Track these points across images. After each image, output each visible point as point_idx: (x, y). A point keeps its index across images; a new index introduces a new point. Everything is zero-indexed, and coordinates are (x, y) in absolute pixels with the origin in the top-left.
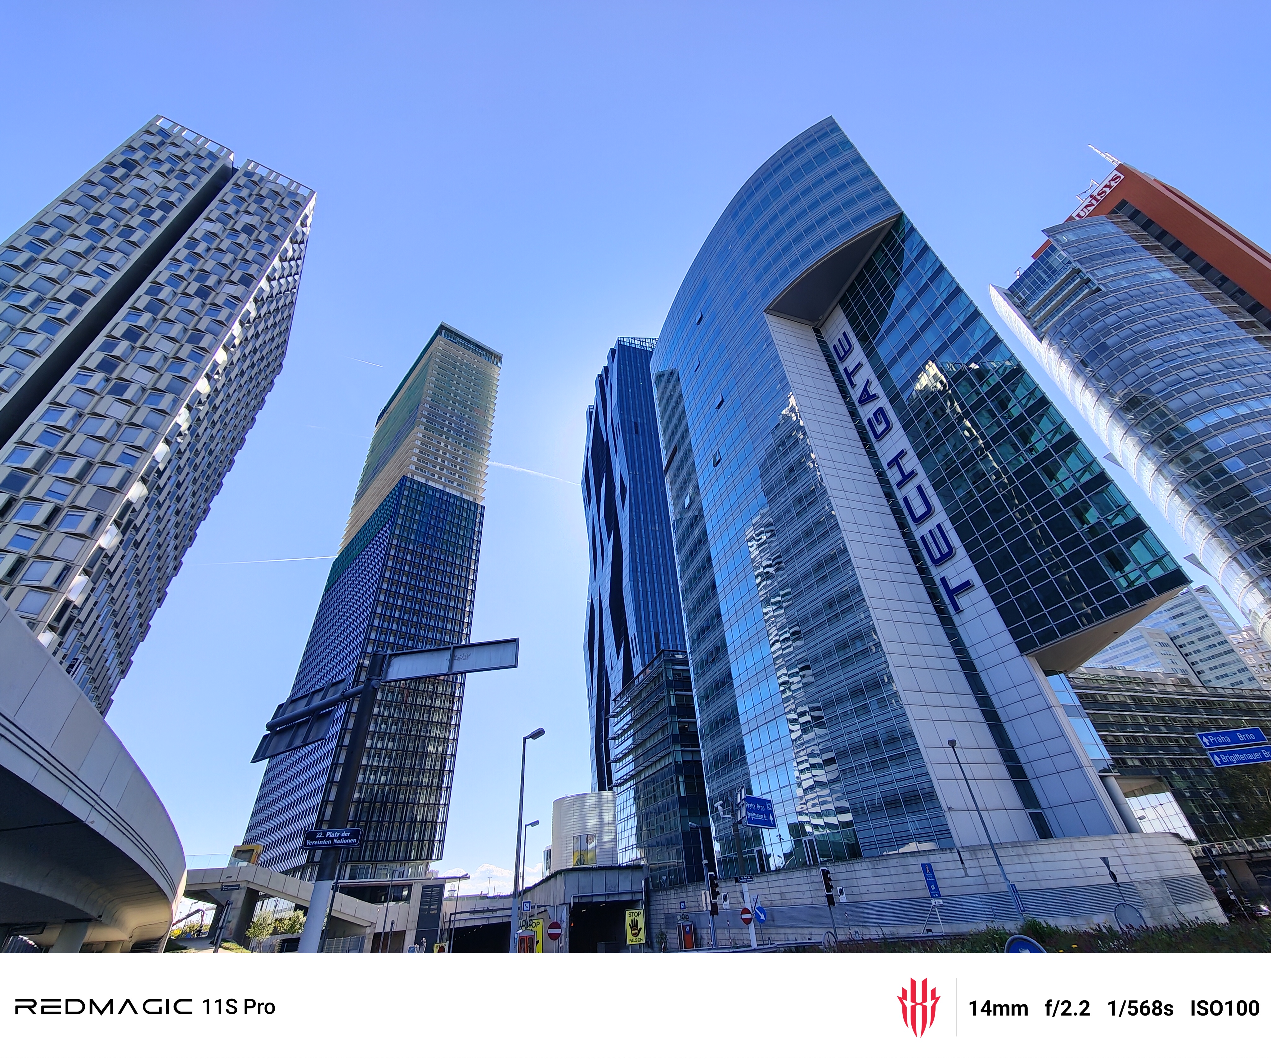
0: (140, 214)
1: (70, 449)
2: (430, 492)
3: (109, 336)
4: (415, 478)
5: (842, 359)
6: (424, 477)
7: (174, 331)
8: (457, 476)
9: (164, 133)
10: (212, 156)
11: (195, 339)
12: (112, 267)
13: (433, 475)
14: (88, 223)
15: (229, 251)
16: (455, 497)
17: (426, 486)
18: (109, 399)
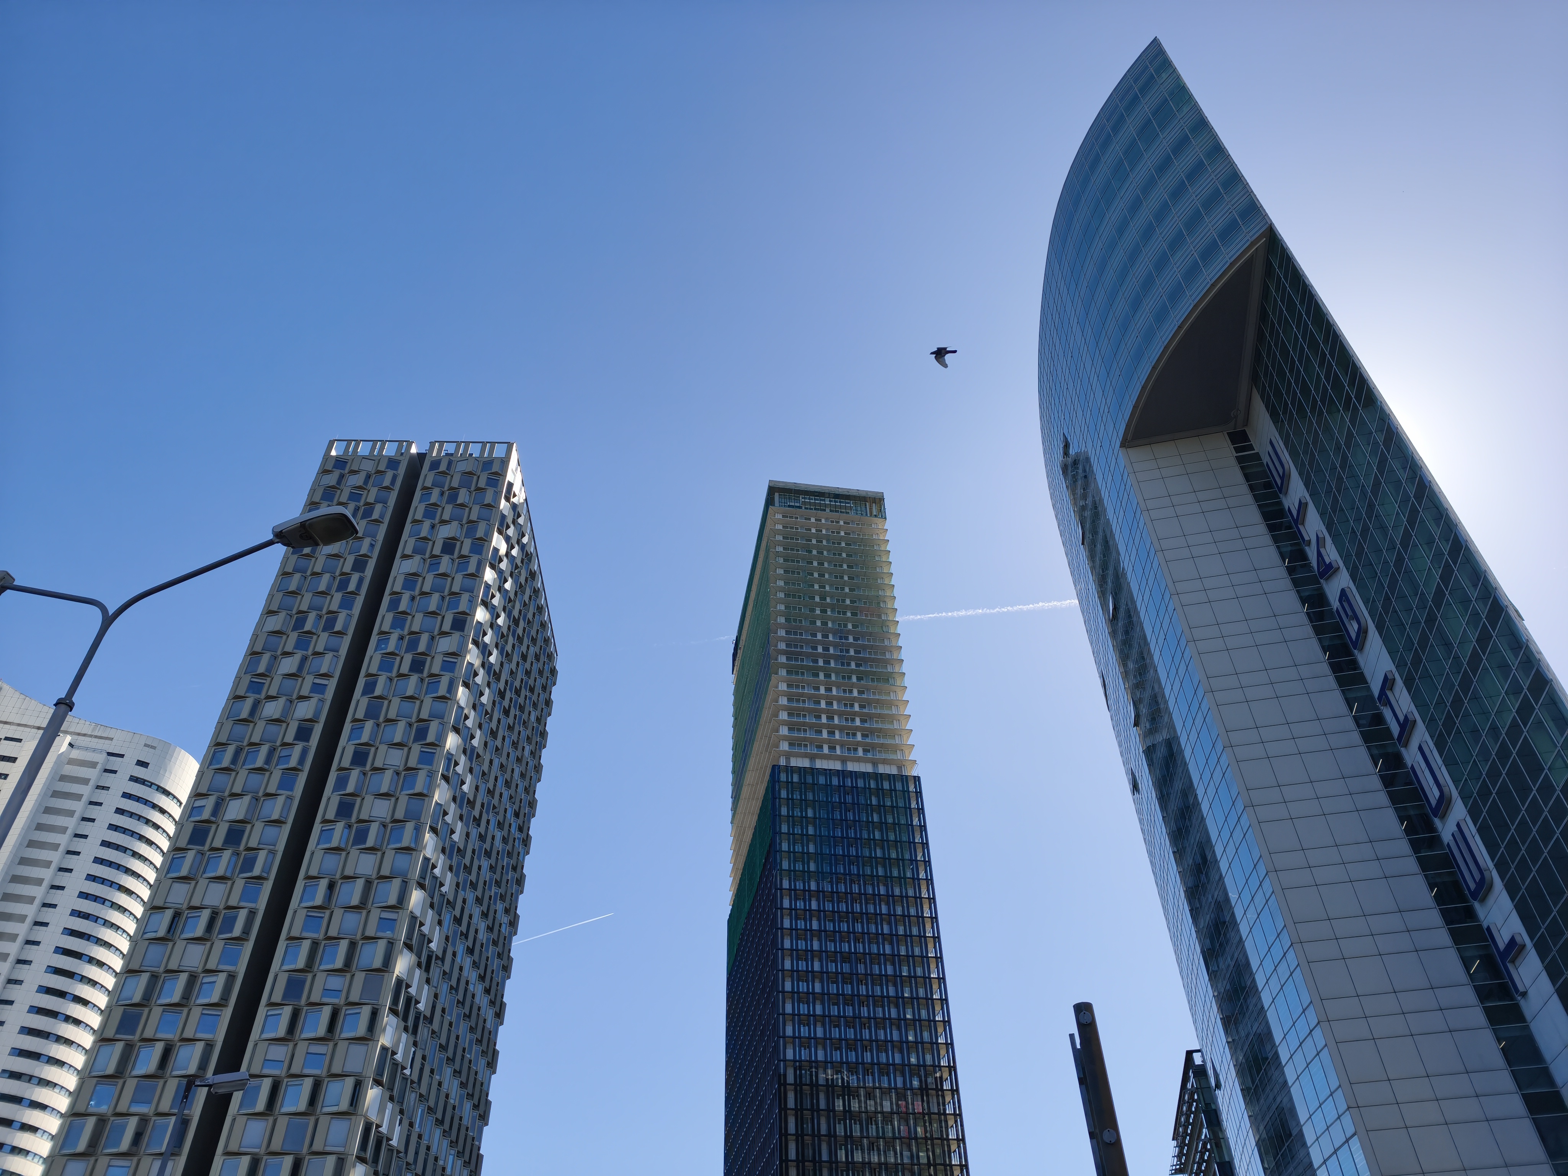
1: (333, 932)
3: (340, 769)
4: (795, 762)
6: (805, 755)
7: (399, 733)
8: (859, 737)
9: (340, 462)
10: (393, 463)
11: (421, 734)
12: (326, 676)
13: (820, 747)
14: (294, 629)
15: (434, 589)
16: (864, 775)
17: (812, 771)
18: (354, 852)
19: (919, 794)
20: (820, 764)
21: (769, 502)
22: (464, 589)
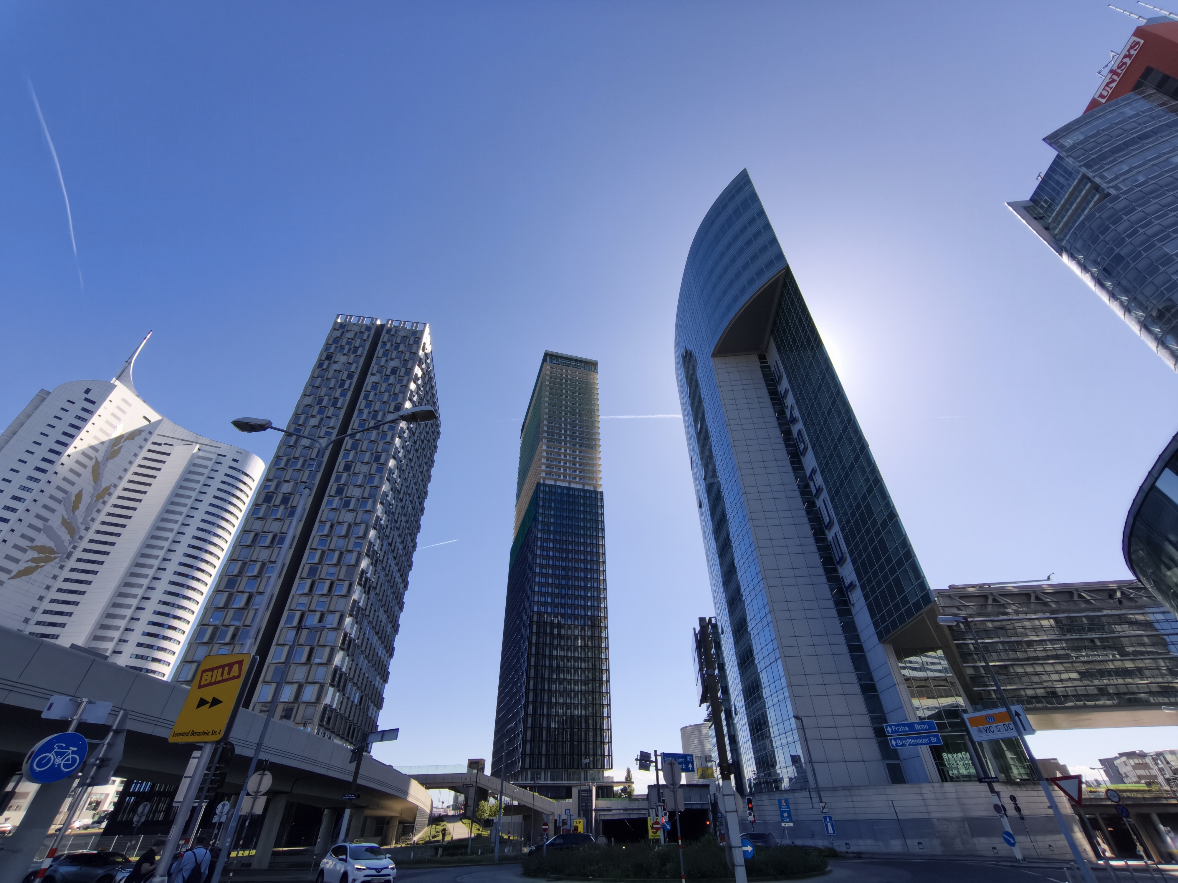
0: (339, 387)
1: (332, 547)
2: (559, 491)
3: (338, 472)
4: (547, 482)
6: (552, 479)
7: (367, 457)
8: (578, 473)
9: (342, 326)
10: (368, 328)
11: (377, 459)
12: (332, 428)
13: (560, 476)
14: (317, 404)
15: (386, 391)
16: (578, 490)
17: (555, 486)
18: (343, 511)
19: (602, 499)
20: (559, 483)
21: (544, 360)
22: (401, 392)
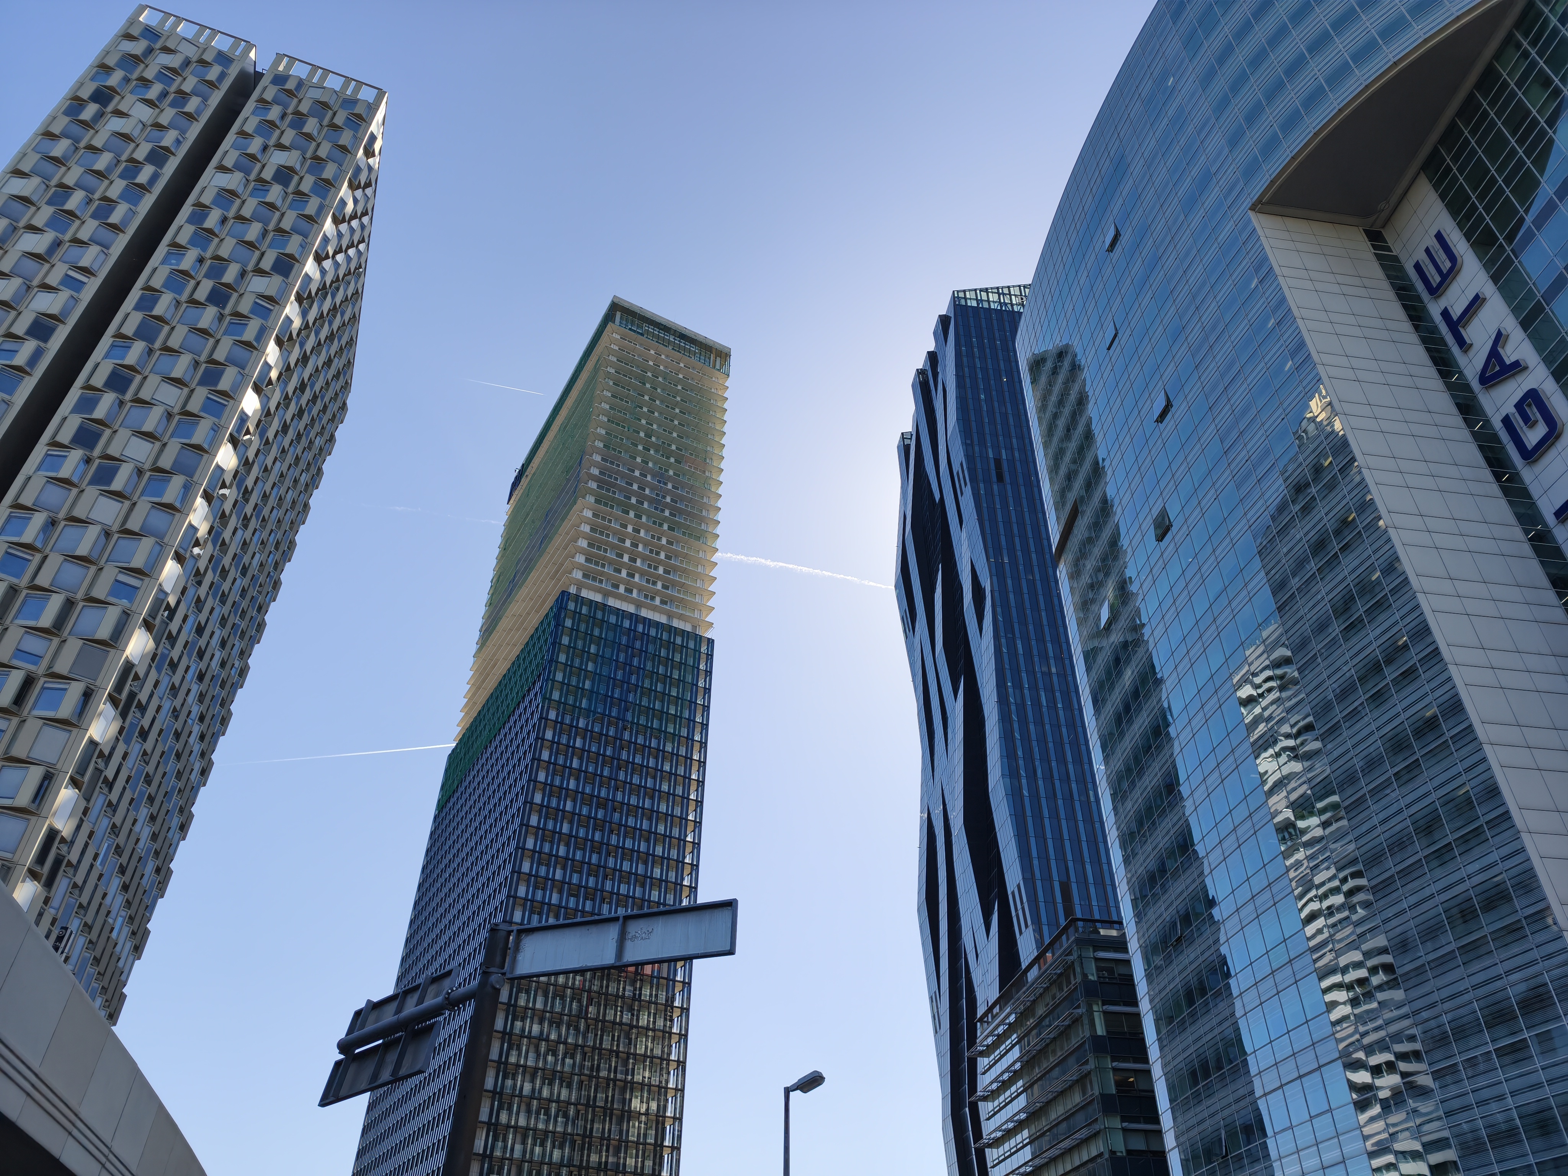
0: (121, 176)
1: (43, 580)
2: (613, 619)
3: (88, 387)
4: (584, 593)
5: (1435, 291)
6: (599, 590)
7: (181, 367)
8: (659, 586)
9: (150, 33)
10: (223, 59)
13: (617, 587)
17: (604, 607)
19: (710, 656)
20: (612, 602)
21: (608, 318)
